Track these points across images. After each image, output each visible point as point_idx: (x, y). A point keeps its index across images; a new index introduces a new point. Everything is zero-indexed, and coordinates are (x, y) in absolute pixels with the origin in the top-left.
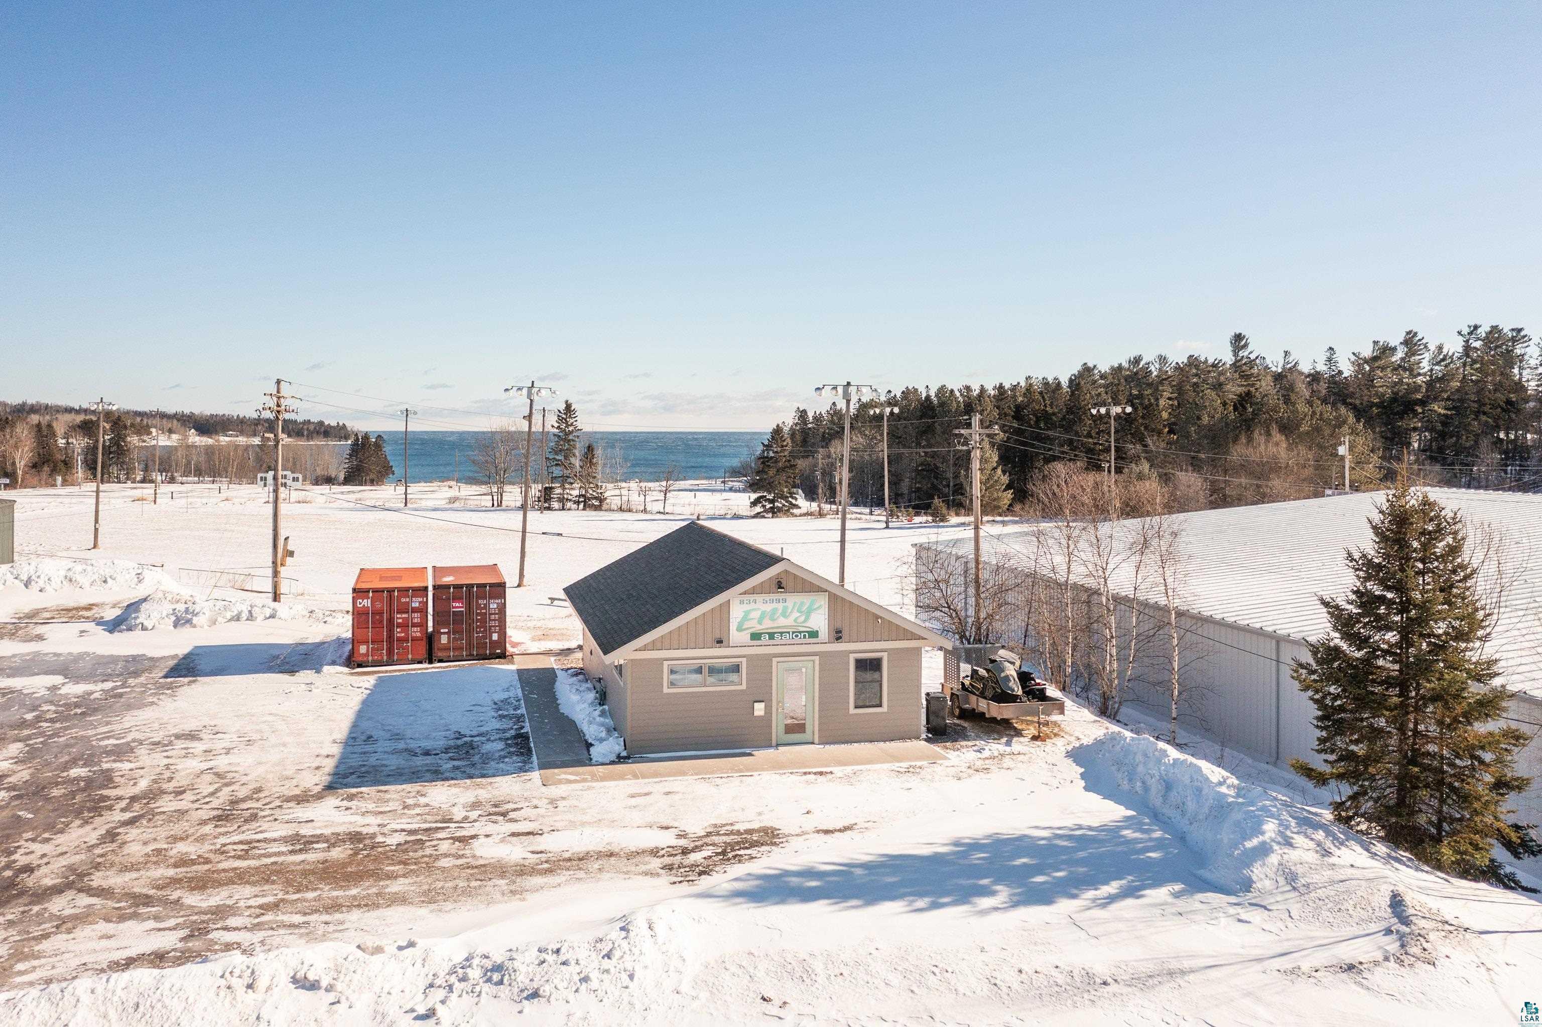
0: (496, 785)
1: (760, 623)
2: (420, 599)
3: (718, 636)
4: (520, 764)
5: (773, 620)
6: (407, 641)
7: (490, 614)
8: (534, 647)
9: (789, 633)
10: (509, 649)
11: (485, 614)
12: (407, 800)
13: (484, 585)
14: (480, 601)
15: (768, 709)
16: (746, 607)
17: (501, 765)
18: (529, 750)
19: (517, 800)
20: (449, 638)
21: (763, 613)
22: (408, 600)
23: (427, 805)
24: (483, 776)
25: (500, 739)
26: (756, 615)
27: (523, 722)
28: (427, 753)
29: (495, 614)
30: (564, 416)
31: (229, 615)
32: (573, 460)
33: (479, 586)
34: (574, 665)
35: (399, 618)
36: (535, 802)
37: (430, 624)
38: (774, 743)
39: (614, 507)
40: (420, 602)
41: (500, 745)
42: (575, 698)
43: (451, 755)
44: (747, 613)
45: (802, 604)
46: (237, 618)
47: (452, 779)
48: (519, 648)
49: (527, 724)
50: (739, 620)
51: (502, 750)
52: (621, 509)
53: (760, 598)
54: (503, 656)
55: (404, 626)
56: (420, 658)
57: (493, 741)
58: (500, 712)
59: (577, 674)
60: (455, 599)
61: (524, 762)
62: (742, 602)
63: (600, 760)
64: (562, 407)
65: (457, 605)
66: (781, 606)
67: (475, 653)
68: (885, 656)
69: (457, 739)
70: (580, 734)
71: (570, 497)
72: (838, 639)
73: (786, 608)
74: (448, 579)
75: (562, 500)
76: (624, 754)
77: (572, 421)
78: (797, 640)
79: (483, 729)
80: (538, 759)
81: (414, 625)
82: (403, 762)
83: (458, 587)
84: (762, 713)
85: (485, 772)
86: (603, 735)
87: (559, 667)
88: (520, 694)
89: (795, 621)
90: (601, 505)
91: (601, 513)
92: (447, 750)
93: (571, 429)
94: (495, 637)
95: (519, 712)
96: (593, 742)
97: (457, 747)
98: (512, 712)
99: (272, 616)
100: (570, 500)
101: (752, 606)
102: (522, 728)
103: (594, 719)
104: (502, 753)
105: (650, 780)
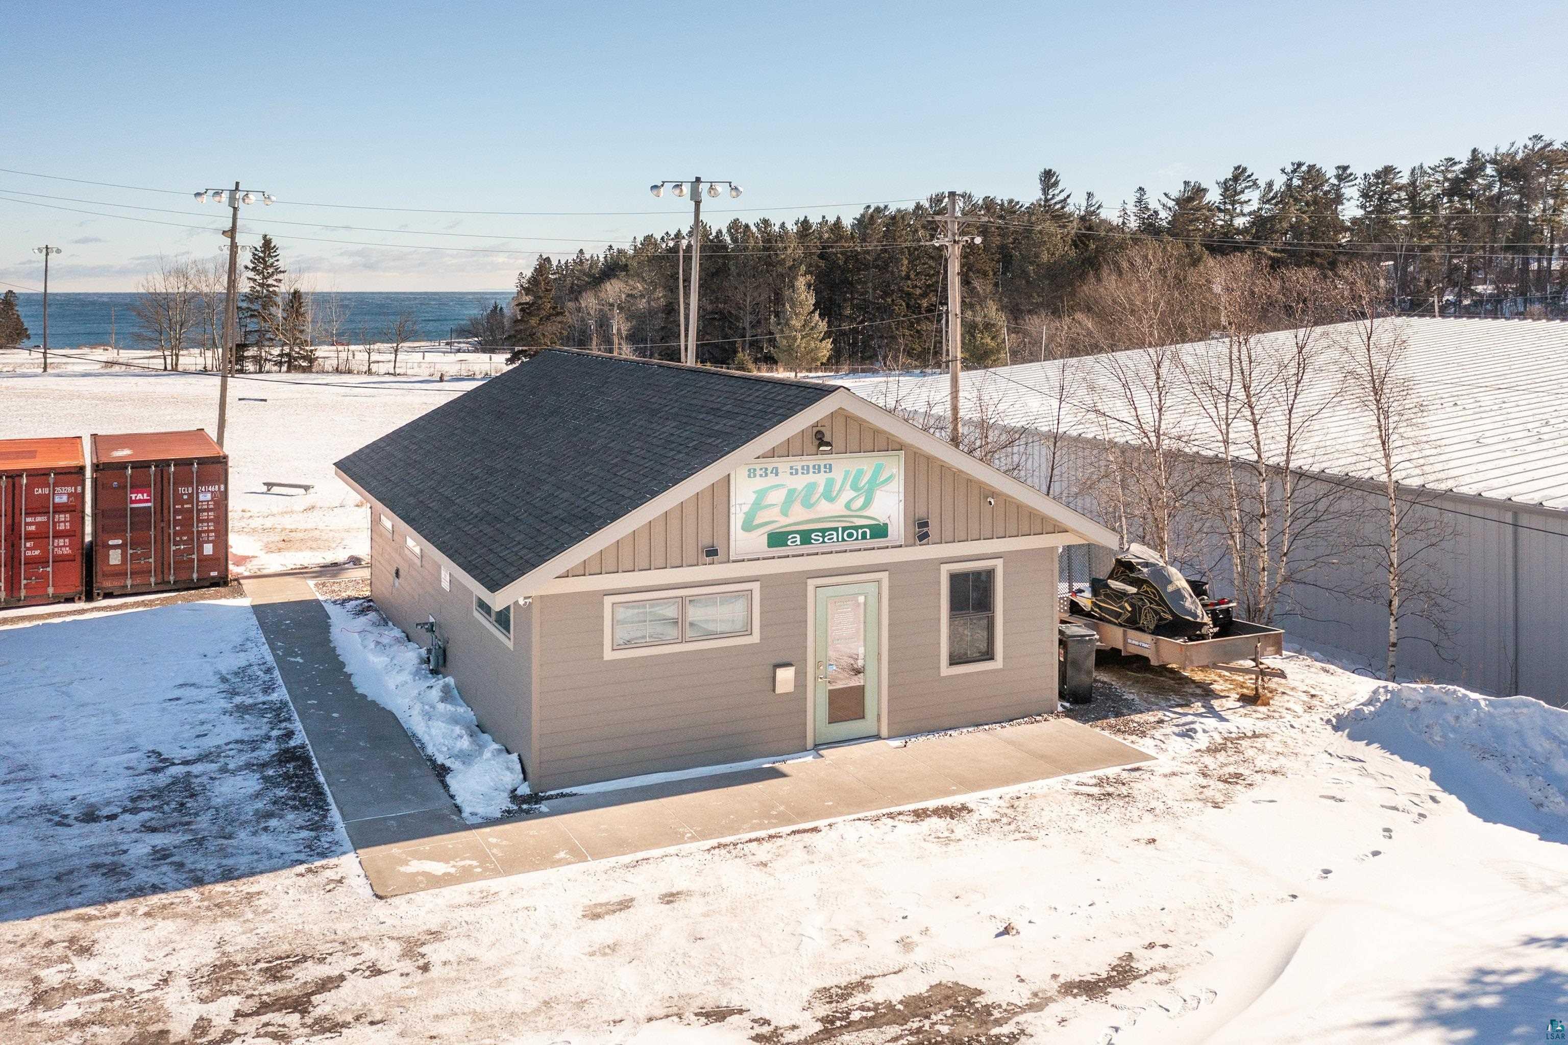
0: (263, 902)
1: (785, 513)
2: (71, 490)
3: (706, 541)
4: (305, 834)
5: (808, 504)
6: (46, 563)
7: (199, 511)
8: (275, 563)
9: (836, 529)
10: (234, 569)
11: (191, 510)
12: (42, 973)
13: (188, 462)
14: (181, 490)
15: (800, 678)
16: (760, 483)
17: (265, 839)
18: (319, 793)
19: (324, 948)
20: (124, 555)
21: (791, 492)
22: (46, 491)
23: (96, 986)
24: (228, 875)
25: (248, 766)
26: (775, 498)
27: (288, 720)
28: (90, 816)
29: (208, 510)
30: (261, 255)
32: (273, 310)
33: (179, 463)
34: (353, 594)
35: (30, 524)
36: (370, 953)
37: (88, 529)
38: (810, 743)
39: (328, 367)
40: (70, 495)
41: (251, 783)
42: (378, 661)
43: (145, 815)
44: (762, 494)
45: (860, 473)
47: (156, 889)
48: (249, 566)
49: (298, 726)
50: (746, 509)
51: (257, 796)
52: (337, 371)
53: (784, 465)
54: (222, 581)
55: (40, 537)
56: (69, 592)
57: (233, 773)
58: (238, 700)
59: (362, 612)
60: (136, 488)
61: (315, 827)
62: (752, 473)
63: (482, 810)
64: (259, 243)
65: (140, 496)
66: (821, 479)
67: (172, 578)
68: (999, 564)
69: (155, 770)
70: (413, 743)
71: (269, 357)
72: (923, 537)
73: (830, 483)
74: (122, 454)
75: (257, 360)
76: (524, 790)
77: (271, 261)
78: (851, 544)
79: (209, 743)
80: (344, 817)
81: (58, 535)
82: (35, 846)
83: (141, 466)
84: (790, 688)
85: (230, 862)
86: (465, 743)
87: (328, 597)
88: (270, 659)
89: (848, 506)
90: (311, 366)
91: (313, 376)
92: (133, 805)
93: (270, 271)
94: (208, 549)
95: (274, 697)
96: (448, 763)
97: (158, 794)
98: (261, 698)
100: (270, 360)
101: (771, 480)
102: (290, 734)
103: (433, 707)
104: (259, 805)
105: (612, 861)
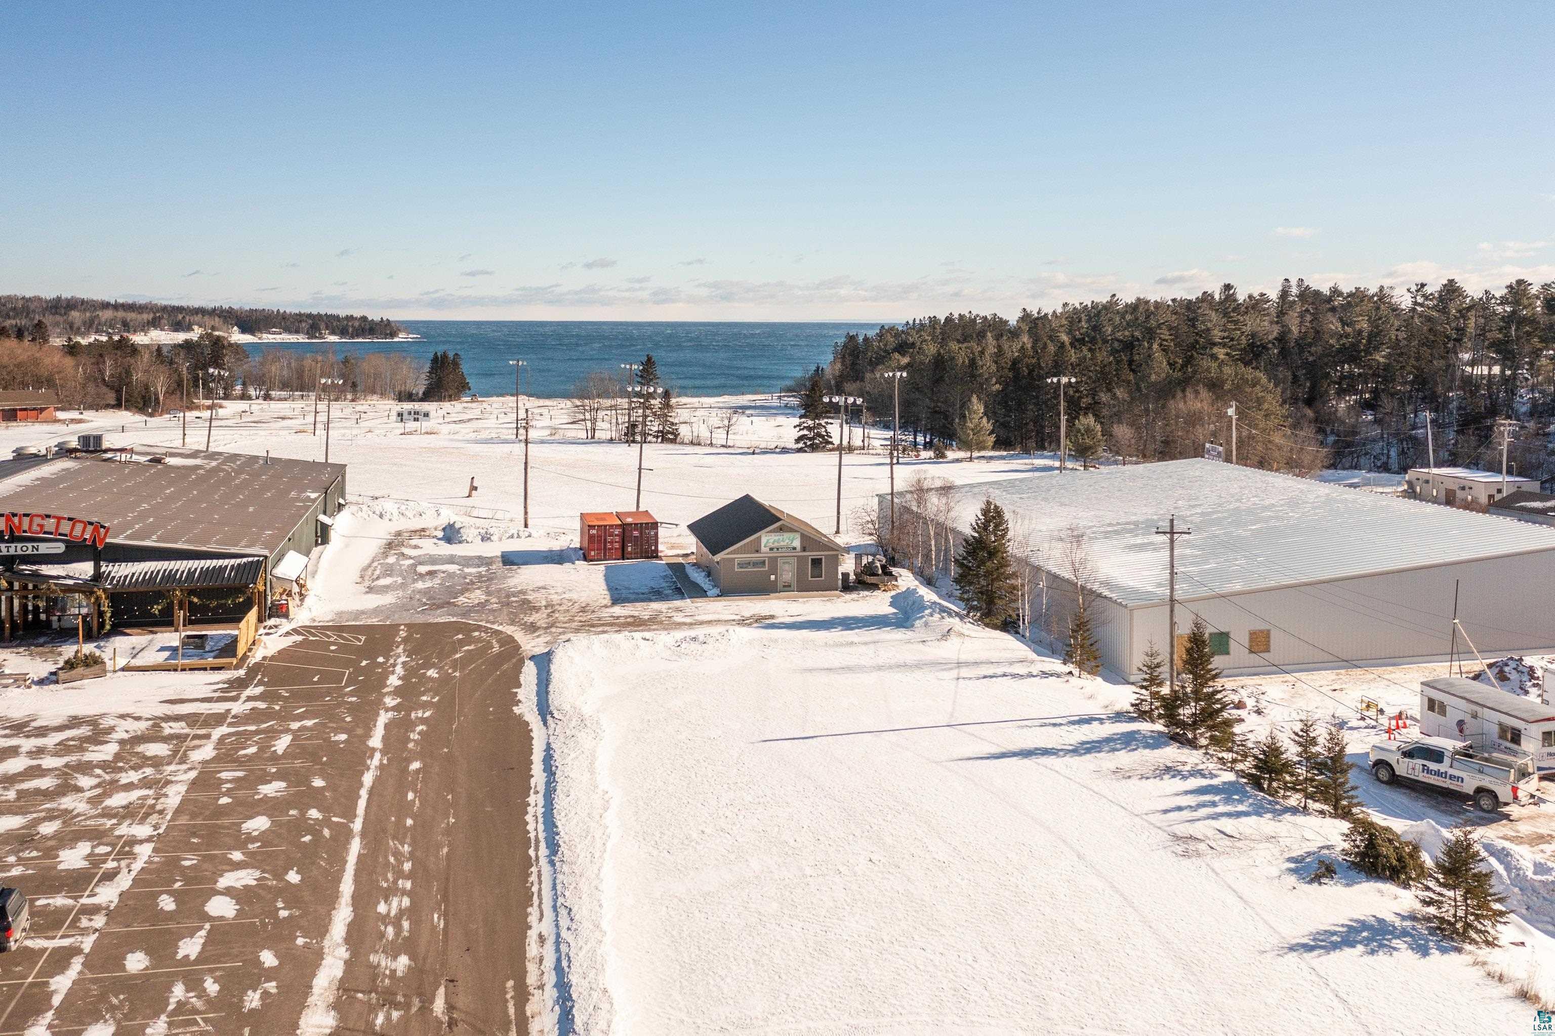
1: (773, 543)
3: (756, 549)
4: (681, 597)
5: (778, 542)
6: (612, 549)
7: (651, 537)
8: (671, 553)
9: (785, 548)
10: (660, 554)
11: (649, 537)
12: (643, 607)
13: (648, 523)
14: (646, 531)
15: (776, 578)
16: (767, 538)
20: (631, 548)
21: (774, 540)
22: (610, 529)
23: (651, 608)
26: (772, 541)
27: (676, 581)
29: (653, 537)
31: (507, 535)
33: (646, 523)
34: (691, 561)
35: (609, 539)
36: (691, 607)
38: (778, 590)
39: (686, 441)
40: (618, 531)
41: (670, 590)
42: (696, 575)
44: (767, 540)
45: (790, 536)
46: (512, 537)
48: (664, 553)
49: (678, 582)
50: (764, 543)
52: (692, 443)
53: (773, 534)
54: (657, 557)
55: (611, 542)
56: (619, 557)
57: (667, 588)
58: (665, 579)
59: (694, 565)
60: (635, 530)
61: (683, 596)
62: (766, 536)
63: (711, 595)
65: (634, 532)
66: (781, 538)
67: (644, 555)
68: (825, 557)
70: (702, 588)
71: (650, 432)
72: (804, 550)
73: (783, 538)
74: (630, 520)
75: (644, 434)
76: (720, 594)
78: (788, 551)
79: (660, 584)
81: (616, 542)
83: (636, 524)
84: (774, 579)
86: (711, 588)
87: (685, 562)
88: (671, 573)
89: (787, 543)
90: (676, 439)
93: (651, 377)
94: (653, 548)
95: (673, 579)
96: (707, 590)
98: (670, 579)
99: (530, 536)
100: (651, 435)
101: (770, 537)
102: (676, 583)
103: (705, 580)
104: (672, 593)
